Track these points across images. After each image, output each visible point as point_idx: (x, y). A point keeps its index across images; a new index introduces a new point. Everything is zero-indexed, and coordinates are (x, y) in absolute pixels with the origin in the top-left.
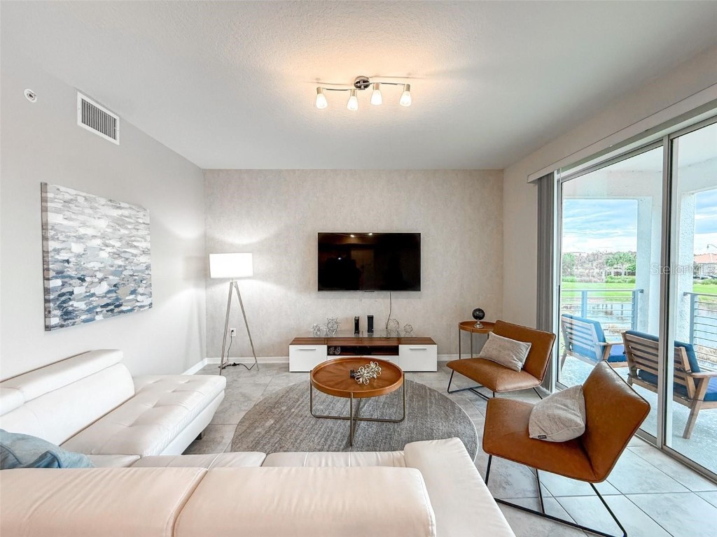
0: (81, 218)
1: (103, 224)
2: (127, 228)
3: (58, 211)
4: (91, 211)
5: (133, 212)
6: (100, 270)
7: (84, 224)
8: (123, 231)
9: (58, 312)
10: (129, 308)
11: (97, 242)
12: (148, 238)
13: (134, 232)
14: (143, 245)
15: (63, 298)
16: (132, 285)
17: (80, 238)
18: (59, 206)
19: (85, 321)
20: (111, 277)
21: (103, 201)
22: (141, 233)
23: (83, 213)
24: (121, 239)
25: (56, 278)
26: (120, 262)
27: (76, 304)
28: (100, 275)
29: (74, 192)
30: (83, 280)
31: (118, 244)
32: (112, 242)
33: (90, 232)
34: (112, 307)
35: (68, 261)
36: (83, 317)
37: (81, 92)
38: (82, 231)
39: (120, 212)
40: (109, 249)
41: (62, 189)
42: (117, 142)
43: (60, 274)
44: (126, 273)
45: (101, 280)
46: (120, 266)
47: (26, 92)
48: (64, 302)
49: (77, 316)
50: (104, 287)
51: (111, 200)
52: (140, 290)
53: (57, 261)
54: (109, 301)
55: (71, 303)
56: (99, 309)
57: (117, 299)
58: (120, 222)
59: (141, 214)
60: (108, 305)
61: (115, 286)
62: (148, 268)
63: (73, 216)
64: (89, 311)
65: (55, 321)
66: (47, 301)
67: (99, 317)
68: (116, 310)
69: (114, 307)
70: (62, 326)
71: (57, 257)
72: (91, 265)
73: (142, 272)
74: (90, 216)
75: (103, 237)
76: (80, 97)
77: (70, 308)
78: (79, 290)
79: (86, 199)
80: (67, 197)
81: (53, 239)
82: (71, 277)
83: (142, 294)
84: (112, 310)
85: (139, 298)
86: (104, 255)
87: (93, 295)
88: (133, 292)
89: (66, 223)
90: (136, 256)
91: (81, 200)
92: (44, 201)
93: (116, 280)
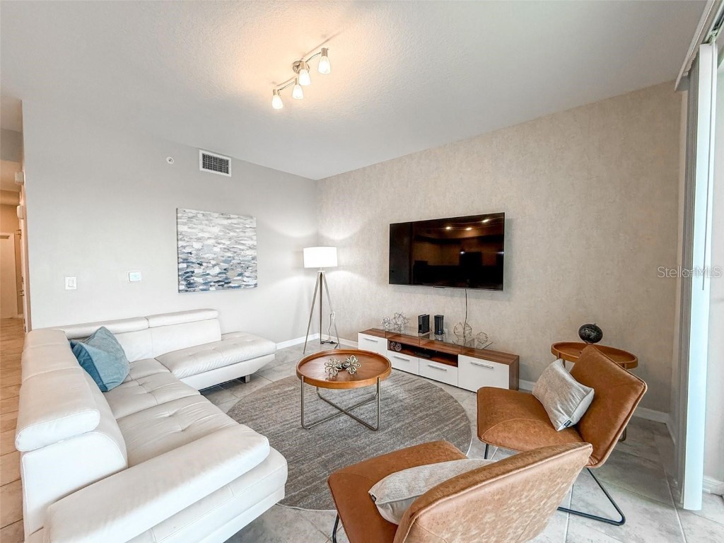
0: (200, 227)
1: (216, 230)
2: (235, 232)
3: (184, 224)
4: (207, 222)
5: (242, 221)
6: (213, 259)
7: (202, 231)
8: (232, 234)
9: (184, 283)
10: (237, 285)
11: (211, 242)
12: (255, 238)
13: (242, 234)
14: (250, 243)
15: (187, 275)
16: (239, 270)
17: (199, 239)
18: (185, 221)
19: (202, 290)
20: (222, 264)
21: (216, 215)
22: (247, 234)
23: (201, 224)
24: (230, 239)
25: (183, 262)
26: (229, 254)
27: (196, 279)
28: (213, 262)
29: (194, 211)
30: (201, 265)
31: (228, 243)
32: (223, 241)
33: (206, 235)
34: (223, 283)
35: (191, 253)
36: (201, 287)
37: (202, 149)
38: (200, 235)
39: (230, 221)
40: (221, 246)
41: (187, 210)
42: (230, 175)
43: (185, 261)
44: (234, 262)
45: (214, 266)
46: (229, 257)
47: (168, 159)
48: (188, 277)
49: (196, 286)
50: (217, 270)
51: (222, 214)
52: (247, 274)
53: (184, 253)
54: (220, 279)
55: (192, 278)
56: (212, 284)
57: (227, 278)
58: (230, 228)
59: (248, 221)
60: (219, 281)
61: (225, 269)
62: (253, 259)
63: (194, 226)
64: (205, 284)
65: (182, 287)
66: (179, 276)
67: (211, 289)
68: (226, 285)
69: (224, 283)
70: (187, 291)
71: (184, 250)
72: (207, 255)
73: (249, 261)
74: (206, 225)
75: (216, 238)
76: (201, 152)
77: (192, 281)
78: (198, 271)
79: (203, 215)
80: (191, 215)
81: (181, 240)
82: (193, 263)
83: (248, 277)
84: (222, 285)
85: (245, 279)
86: (217, 249)
87: (208, 274)
88: (240, 275)
89: (189, 230)
90: (243, 250)
91: (200, 216)
92: (177, 219)
93: (226, 266)
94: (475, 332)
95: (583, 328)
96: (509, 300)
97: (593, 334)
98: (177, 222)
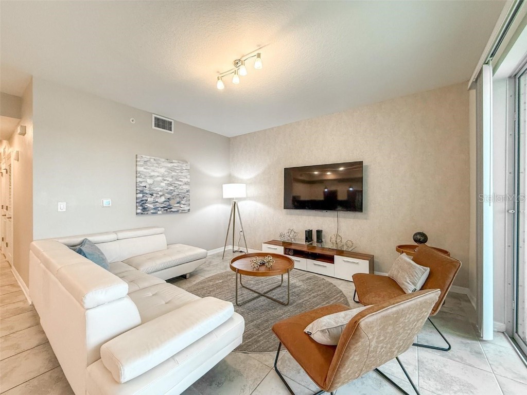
0: (152, 168)
1: (163, 170)
2: (176, 172)
3: (141, 166)
4: (157, 165)
5: (181, 164)
6: (161, 191)
7: (153, 171)
8: (174, 173)
9: (141, 208)
10: (176, 210)
11: (160, 179)
12: (189, 177)
13: (180, 174)
14: (186, 180)
15: (143, 202)
16: (178, 199)
17: (151, 177)
18: (142, 163)
19: (153, 213)
20: (166, 195)
21: (163, 160)
22: (183, 174)
23: (153, 166)
24: (172, 177)
25: (140, 193)
26: (171, 188)
27: (148, 205)
28: (161, 193)
29: (148, 157)
30: (152, 195)
31: (170, 180)
32: (167, 179)
33: (156, 174)
34: (167, 209)
35: (145, 187)
36: (152, 211)
37: (154, 114)
38: (152, 174)
39: (172, 165)
40: (166, 182)
41: (144, 156)
42: (172, 132)
43: (142, 192)
44: (175, 193)
45: (161, 196)
46: (171, 190)
47: (131, 120)
48: (143, 204)
49: (149, 210)
50: (163, 199)
51: (167, 160)
52: (183, 202)
53: (141, 186)
54: (165, 206)
55: (146, 204)
56: (159, 209)
57: (170, 205)
58: (172, 169)
59: (184, 165)
60: (164, 207)
61: (168, 199)
62: (187, 191)
63: (149, 168)
64: (155, 209)
65: (139, 211)
66: (137, 203)
67: (159, 212)
68: (169, 210)
69: (168, 209)
70: (142, 214)
71: (141, 185)
72: (157, 188)
73: (184, 193)
74: (156, 167)
75: (163, 176)
76: (154, 116)
77: (146, 207)
78: (150, 199)
79: (155, 160)
80: (146, 160)
81: (139, 177)
82: (147, 194)
83: (184, 204)
84: (166, 210)
85: (182, 206)
86: (163, 184)
87: (157, 202)
88: (178, 203)
89: (145, 170)
90: (181, 185)
91: (152, 160)
92: (136, 162)
93: (169, 196)
94: (344, 241)
95: (416, 234)
96: (366, 219)
97: (422, 238)
98: (136, 164)
